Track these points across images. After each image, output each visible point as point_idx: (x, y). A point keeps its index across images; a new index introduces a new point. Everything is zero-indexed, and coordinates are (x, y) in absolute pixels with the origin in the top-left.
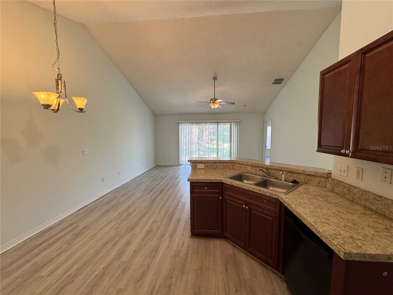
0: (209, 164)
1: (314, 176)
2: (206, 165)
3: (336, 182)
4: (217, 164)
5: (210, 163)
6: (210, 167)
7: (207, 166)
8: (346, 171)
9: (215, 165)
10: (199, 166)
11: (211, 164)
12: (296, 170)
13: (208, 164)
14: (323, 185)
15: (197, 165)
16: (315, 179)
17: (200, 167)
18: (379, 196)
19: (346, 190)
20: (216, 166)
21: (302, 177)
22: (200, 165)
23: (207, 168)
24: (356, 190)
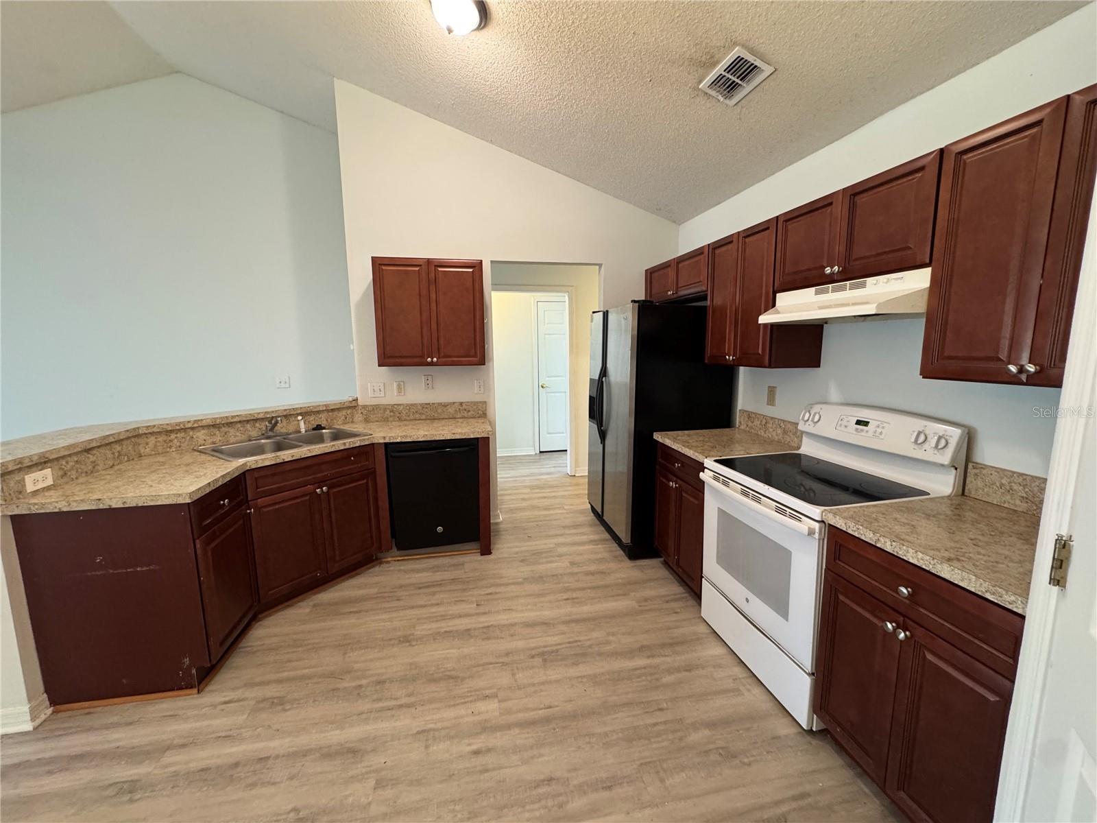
0: (67, 463)
1: (338, 409)
2: (60, 469)
3: (371, 408)
4: (94, 452)
5: (70, 455)
6: (74, 474)
7: (61, 473)
8: (382, 389)
9: (89, 458)
10: (35, 482)
11: (76, 459)
12: (315, 407)
13: (64, 463)
14: (351, 420)
15: (24, 479)
16: (340, 414)
17: (40, 486)
18: (426, 404)
19: (388, 412)
20: (91, 462)
21: (323, 416)
22: (37, 475)
23: (65, 479)
24: (402, 407)
